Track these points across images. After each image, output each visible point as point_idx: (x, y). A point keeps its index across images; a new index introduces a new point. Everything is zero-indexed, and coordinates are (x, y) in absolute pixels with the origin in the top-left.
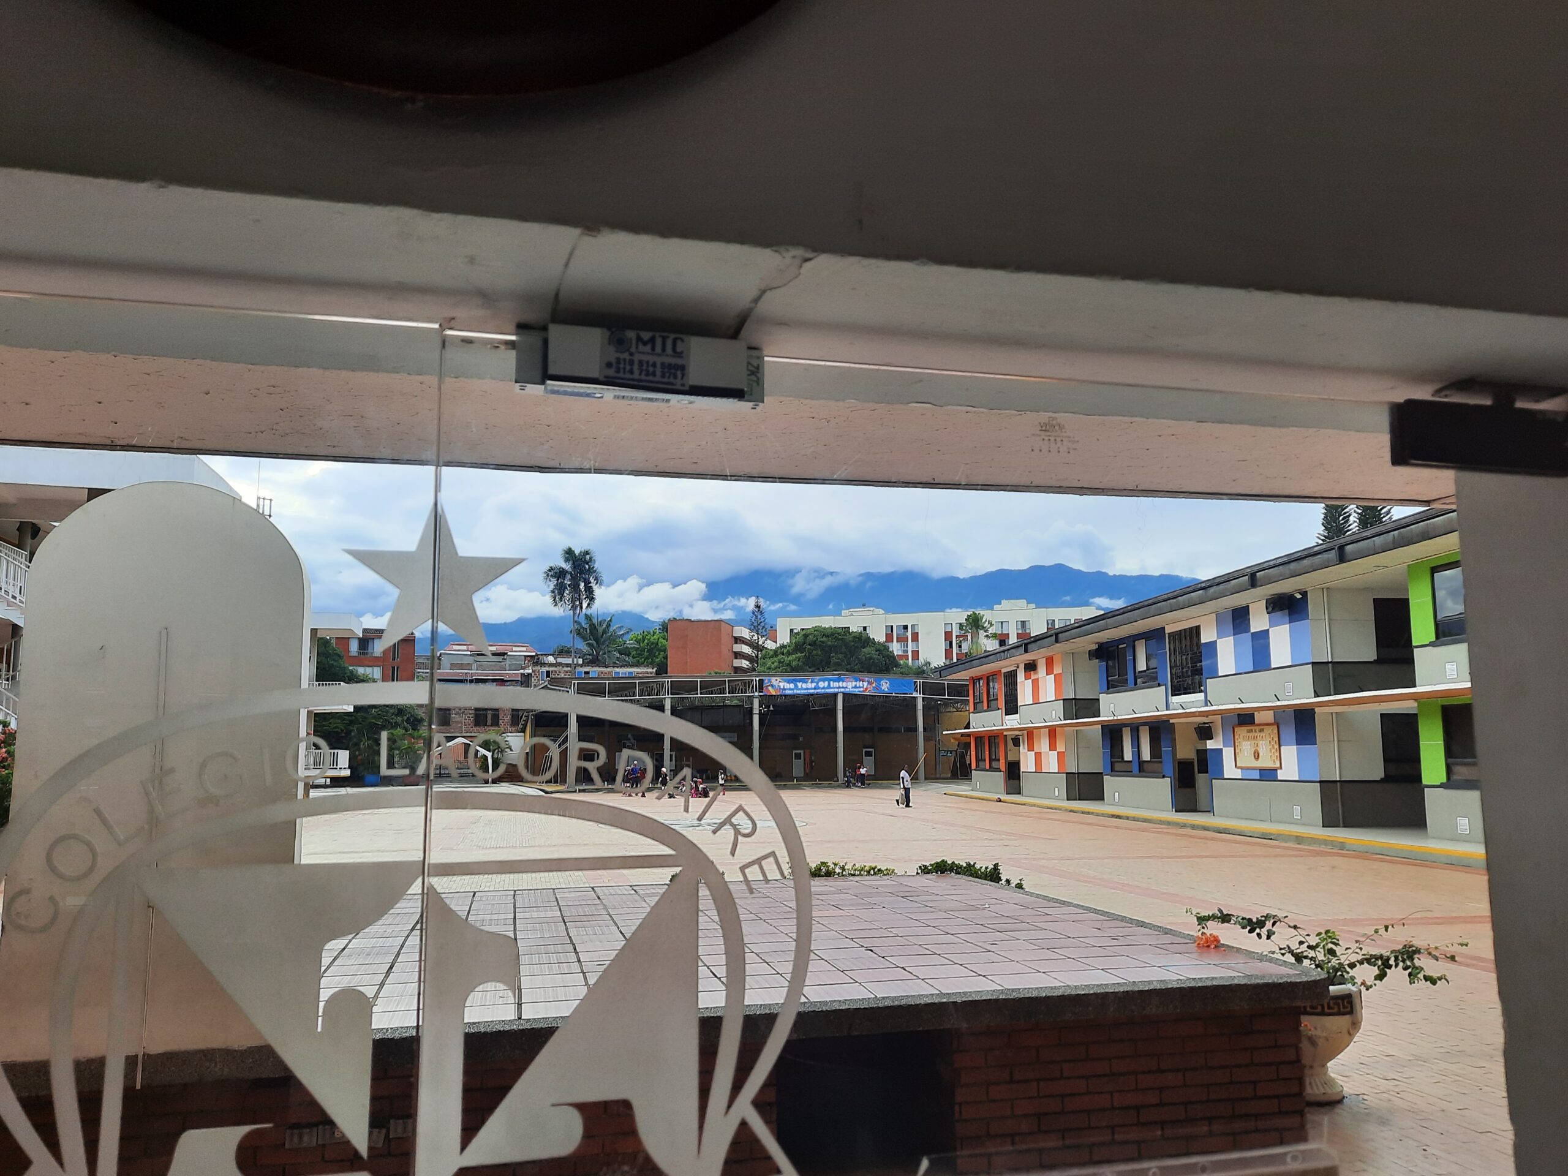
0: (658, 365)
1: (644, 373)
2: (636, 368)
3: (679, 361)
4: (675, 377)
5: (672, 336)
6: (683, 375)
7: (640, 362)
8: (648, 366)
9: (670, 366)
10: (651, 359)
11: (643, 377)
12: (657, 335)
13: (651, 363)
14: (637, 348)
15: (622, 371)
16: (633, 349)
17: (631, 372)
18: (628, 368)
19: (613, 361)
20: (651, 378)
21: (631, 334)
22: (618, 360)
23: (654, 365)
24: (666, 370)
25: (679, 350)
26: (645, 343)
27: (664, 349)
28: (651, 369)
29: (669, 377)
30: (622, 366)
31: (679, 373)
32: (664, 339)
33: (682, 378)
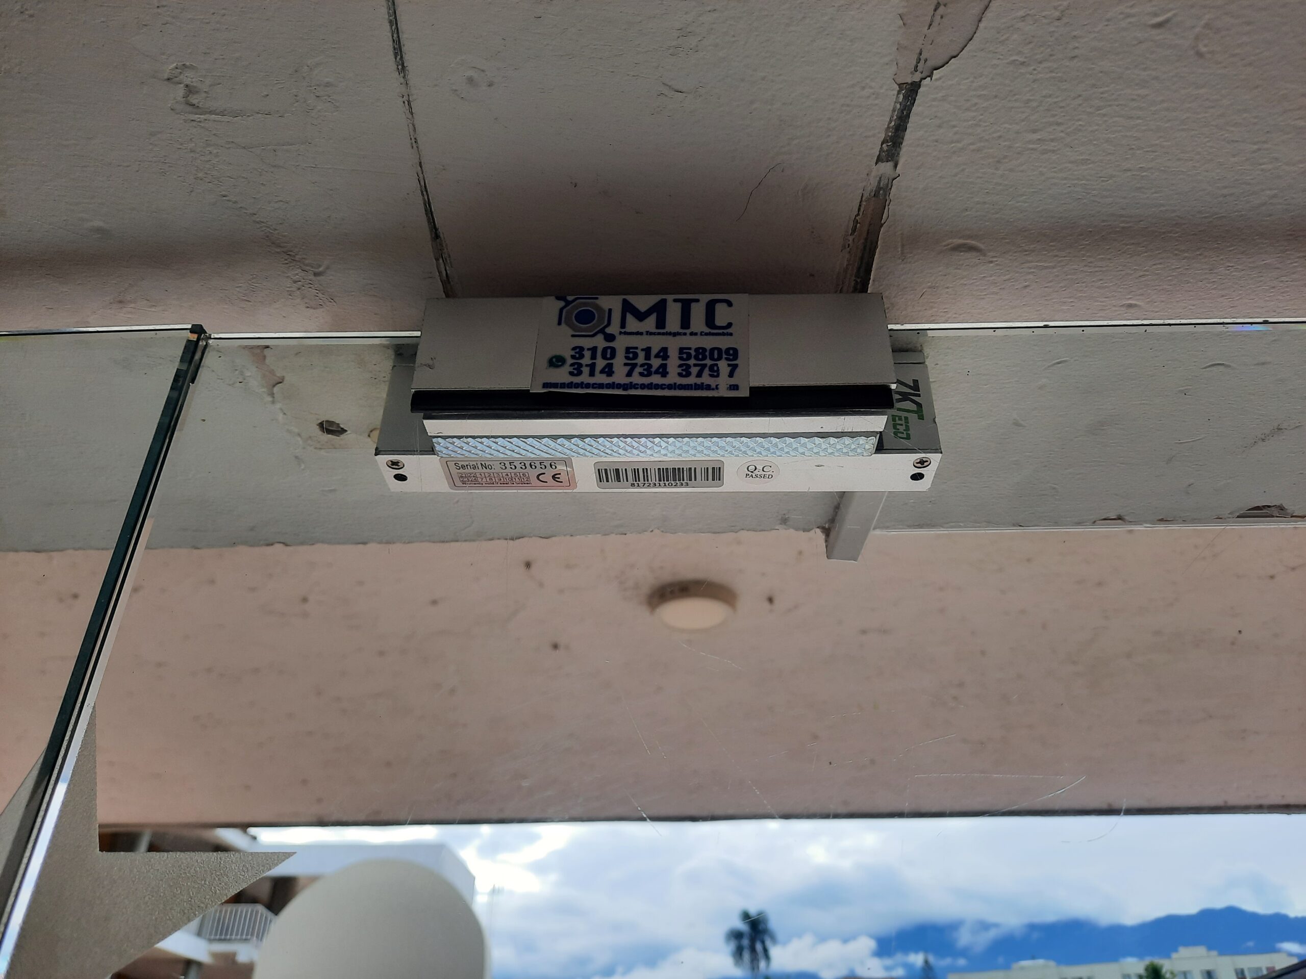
0: (673, 354)
1: (638, 370)
2: (619, 362)
3: (723, 343)
4: (715, 372)
5: (705, 298)
6: (734, 368)
7: (631, 352)
8: (648, 357)
9: (701, 352)
10: (656, 344)
11: (636, 379)
12: (670, 298)
13: (654, 351)
14: (623, 325)
15: (586, 370)
16: (613, 329)
17: (608, 370)
18: (600, 363)
19: (567, 354)
20: (656, 379)
21: (611, 303)
22: (579, 351)
23: (663, 353)
24: (692, 362)
25: (720, 321)
26: (641, 316)
27: (685, 322)
28: (656, 363)
29: (699, 375)
30: (586, 360)
31: (723, 366)
32: (686, 307)
33: (731, 375)
